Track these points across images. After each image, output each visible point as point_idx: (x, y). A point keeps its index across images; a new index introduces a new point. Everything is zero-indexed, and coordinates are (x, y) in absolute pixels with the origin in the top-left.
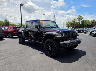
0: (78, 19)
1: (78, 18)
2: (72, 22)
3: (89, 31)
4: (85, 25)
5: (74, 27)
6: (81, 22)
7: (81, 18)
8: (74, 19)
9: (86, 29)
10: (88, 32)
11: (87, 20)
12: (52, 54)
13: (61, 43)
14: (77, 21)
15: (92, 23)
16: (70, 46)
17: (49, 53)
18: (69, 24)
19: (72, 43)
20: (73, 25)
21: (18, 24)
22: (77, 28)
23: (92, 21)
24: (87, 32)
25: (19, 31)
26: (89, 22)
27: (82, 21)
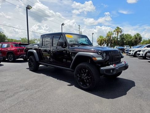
0: (115, 33)
1: (114, 31)
2: (107, 37)
3: (133, 51)
4: (125, 41)
5: (109, 44)
6: (119, 37)
7: (120, 30)
8: (109, 32)
9: (126, 47)
10: (131, 52)
11: (128, 35)
12: (87, 86)
13: (102, 68)
14: (114, 36)
15: (136, 38)
16: (114, 73)
17: (83, 85)
18: (101, 41)
19: (117, 69)
20: (108, 41)
21: (20, 39)
22: (114, 47)
23: (135, 35)
24: (129, 52)
25: (30, 50)
26: (131, 38)
27: (121, 36)
